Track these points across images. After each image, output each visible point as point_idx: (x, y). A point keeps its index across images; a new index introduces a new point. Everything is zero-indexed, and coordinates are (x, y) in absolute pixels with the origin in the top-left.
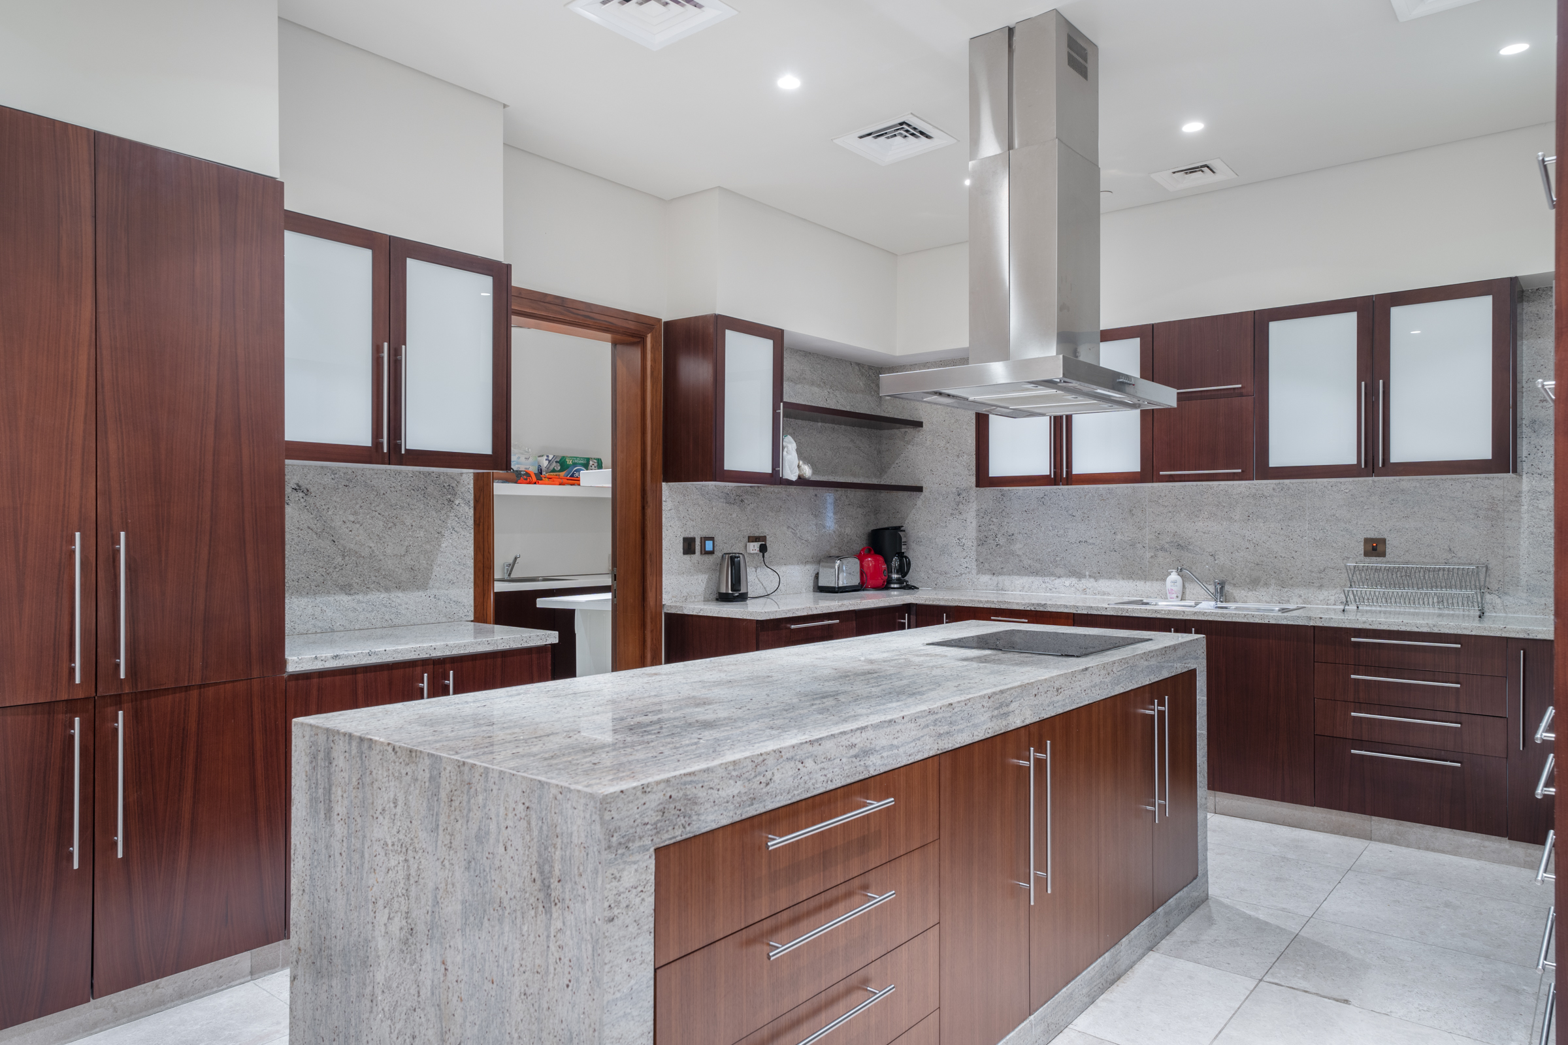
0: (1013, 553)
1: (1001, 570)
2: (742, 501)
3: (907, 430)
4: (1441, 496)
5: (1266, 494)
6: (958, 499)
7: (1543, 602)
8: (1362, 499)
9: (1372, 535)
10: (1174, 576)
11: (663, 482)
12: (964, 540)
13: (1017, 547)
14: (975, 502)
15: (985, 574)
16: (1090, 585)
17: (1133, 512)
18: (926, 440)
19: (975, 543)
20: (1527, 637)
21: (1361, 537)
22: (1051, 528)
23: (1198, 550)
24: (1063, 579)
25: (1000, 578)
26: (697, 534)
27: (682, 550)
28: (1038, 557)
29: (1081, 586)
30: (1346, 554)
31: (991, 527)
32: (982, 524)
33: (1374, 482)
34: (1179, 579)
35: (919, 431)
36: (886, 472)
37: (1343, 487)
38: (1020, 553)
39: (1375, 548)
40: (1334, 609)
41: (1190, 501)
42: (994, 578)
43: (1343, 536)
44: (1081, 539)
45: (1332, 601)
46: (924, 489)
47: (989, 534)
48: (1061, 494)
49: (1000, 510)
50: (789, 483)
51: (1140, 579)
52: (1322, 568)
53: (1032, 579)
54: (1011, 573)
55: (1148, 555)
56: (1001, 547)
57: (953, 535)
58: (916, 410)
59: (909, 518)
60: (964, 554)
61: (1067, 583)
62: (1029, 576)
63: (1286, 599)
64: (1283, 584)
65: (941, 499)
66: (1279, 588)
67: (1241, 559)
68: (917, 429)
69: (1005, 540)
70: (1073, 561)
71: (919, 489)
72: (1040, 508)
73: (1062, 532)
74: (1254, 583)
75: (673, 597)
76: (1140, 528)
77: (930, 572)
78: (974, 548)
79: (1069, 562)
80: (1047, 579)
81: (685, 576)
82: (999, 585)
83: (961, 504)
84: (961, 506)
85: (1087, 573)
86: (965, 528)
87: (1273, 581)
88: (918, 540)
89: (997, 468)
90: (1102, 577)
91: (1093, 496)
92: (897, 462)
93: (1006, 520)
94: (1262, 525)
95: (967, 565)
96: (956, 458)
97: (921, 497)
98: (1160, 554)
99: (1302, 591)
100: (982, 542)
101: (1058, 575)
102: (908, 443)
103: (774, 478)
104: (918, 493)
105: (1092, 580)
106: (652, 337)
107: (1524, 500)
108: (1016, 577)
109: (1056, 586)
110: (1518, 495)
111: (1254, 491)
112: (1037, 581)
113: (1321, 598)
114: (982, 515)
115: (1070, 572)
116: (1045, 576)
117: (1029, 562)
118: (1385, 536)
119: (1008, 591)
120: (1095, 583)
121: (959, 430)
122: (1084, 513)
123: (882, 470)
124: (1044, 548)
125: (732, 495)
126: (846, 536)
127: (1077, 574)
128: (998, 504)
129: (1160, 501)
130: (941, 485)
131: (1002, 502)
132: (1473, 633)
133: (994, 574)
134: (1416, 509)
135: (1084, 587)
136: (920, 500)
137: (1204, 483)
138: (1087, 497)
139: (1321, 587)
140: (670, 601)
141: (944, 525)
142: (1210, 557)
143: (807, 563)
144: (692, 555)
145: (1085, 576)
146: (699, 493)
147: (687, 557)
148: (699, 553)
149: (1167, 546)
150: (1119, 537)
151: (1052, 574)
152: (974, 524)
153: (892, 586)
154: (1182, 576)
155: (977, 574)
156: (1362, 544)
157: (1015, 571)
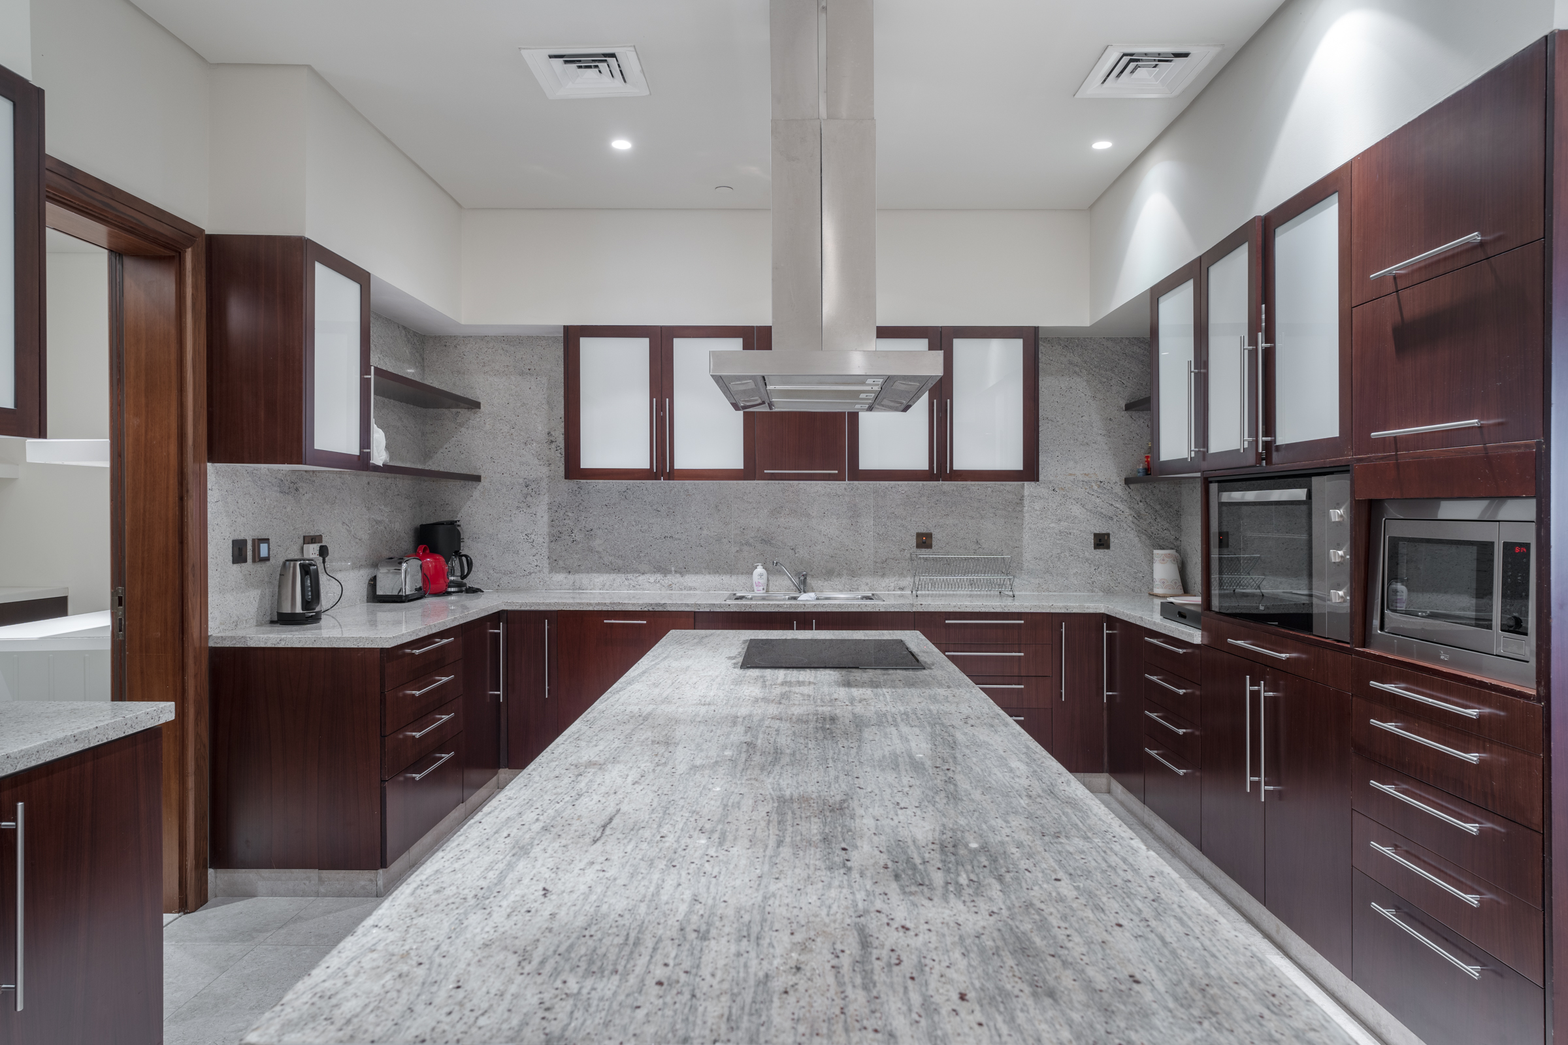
0: (591, 550)
1: (577, 568)
2: (297, 490)
3: (459, 410)
4: (971, 498)
5: (838, 493)
6: (525, 490)
7: (1038, 582)
8: (914, 499)
9: (923, 530)
10: (760, 570)
11: (209, 462)
12: (533, 536)
13: (597, 543)
14: (547, 495)
15: (559, 572)
16: (676, 580)
17: (719, 508)
18: (485, 424)
19: (547, 540)
20: (1067, 612)
21: (914, 532)
22: (634, 523)
23: (780, 544)
24: (647, 576)
25: (577, 576)
26: (248, 535)
27: (231, 558)
28: (620, 553)
29: (666, 582)
30: (902, 547)
31: (566, 522)
32: (555, 518)
33: (923, 485)
34: (764, 571)
35: (475, 413)
36: (431, 458)
37: (900, 489)
38: (601, 550)
39: (924, 541)
40: (894, 594)
41: (772, 499)
42: (571, 577)
43: (900, 531)
44: (666, 535)
45: (892, 588)
46: (482, 478)
47: (564, 529)
48: (644, 489)
49: (577, 504)
50: (376, 468)
51: (726, 573)
52: (884, 559)
53: (613, 576)
54: (590, 570)
55: (734, 549)
56: (579, 543)
57: (520, 531)
58: (472, 388)
59: (462, 511)
60: (534, 551)
61: (652, 580)
62: (610, 573)
63: (856, 587)
64: (853, 574)
65: (504, 490)
66: (850, 577)
67: (818, 552)
68: (473, 411)
69: (583, 536)
70: (658, 557)
71: (477, 479)
72: (622, 502)
73: (646, 527)
74: (829, 574)
75: (221, 624)
76: (726, 524)
77: (491, 572)
78: (546, 545)
79: (654, 558)
80: (630, 576)
81: (234, 593)
82: (576, 584)
83: (529, 496)
84: (529, 498)
85: (673, 569)
86: (534, 522)
87: (845, 571)
88: (475, 536)
89: (589, 460)
90: (688, 572)
91: (679, 491)
92: (445, 446)
93: (584, 514)
94: (835, 521)
95: (538, 563)
96: (523, 446)
97: (478, 487)
98: (746, 548)
99: (869, 580)
100: (555, 538)
101: (642, 571)
102: (461, 425)
103: (361, 462)
104: (474, 483)
105: (678, 575)
106: (193, 252)
107: (1025, 503)
108: (595, 575)
109: (640, 582)
110: (1022, 499)
111: (829, 490)
112: (619, 578)
113: (883, 585)
114: (555, 508)
115: (654, 568)
116: (628, 573)
117: (610, 558)
118: (932, 531)
119: (587, 589)
120: (681, 579)
121: (526, 415)
122: (669, 508)
123: (427, 455)
124: (627, 543)
125: (286, 482)
126: (395, 533)
127: (663, 570)
128: (574, 497)
129: (745, 498)
130: (505, 475)
131: (579, 496)
132: (1032, 611)
133: (570, 572)
134: (953, 508)
135: (670, 583)
136: (477, 491)
137: (785, 482)
138: (673, 492)
139: (883, 575)
140: (217, 631)
141: (508, 519)
142: (791, 551)
143: (361, 567)
144: (243, 564)
145: (670, 572)
146: (250, 479)
147: (236, 567)
148: (251, 561)
149: (751, 541)
150: (705, 532)
151: (636, 571)
152: (546, 518)
153: (450, 590)
154: (766, 569)
155: (550, 573)
156: (915, 537)
157: (594, 568)
